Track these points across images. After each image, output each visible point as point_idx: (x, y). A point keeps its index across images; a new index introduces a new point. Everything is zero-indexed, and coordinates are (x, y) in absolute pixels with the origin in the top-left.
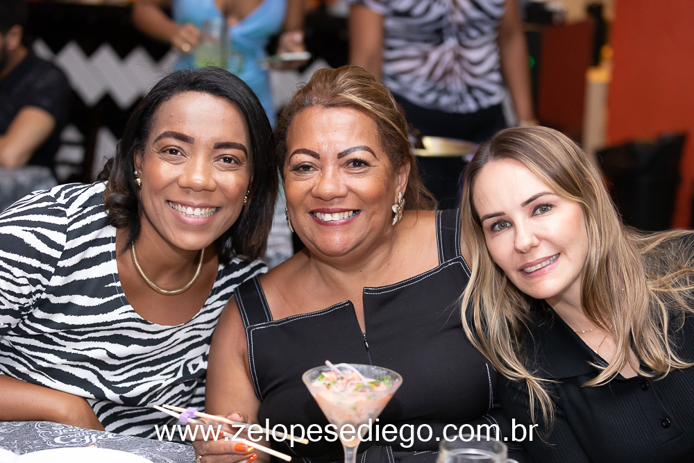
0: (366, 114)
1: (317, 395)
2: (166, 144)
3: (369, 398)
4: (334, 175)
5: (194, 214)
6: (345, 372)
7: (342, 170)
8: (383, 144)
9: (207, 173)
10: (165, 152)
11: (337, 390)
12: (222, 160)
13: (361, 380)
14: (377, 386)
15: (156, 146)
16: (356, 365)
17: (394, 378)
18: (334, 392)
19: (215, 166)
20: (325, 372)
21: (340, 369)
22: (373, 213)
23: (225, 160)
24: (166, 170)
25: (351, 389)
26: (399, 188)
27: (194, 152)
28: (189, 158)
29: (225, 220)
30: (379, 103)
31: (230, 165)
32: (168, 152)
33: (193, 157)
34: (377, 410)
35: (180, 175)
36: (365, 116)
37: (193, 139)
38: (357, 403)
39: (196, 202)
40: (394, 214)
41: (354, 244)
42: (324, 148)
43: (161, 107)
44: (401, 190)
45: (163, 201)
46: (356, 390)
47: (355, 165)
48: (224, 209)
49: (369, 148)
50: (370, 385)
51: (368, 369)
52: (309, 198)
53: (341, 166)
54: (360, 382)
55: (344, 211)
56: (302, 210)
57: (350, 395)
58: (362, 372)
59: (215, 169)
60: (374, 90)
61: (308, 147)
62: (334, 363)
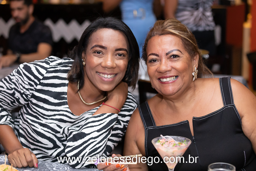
0: (176, 36)
1: (158, 148)
2: (96, 50)
3: (179, 149)
4: (165, 63)
5: (108, 77)
6: (168, 139)
7: (168, 60)
8: (185, 48)
9: (113, 61)
10: (95, 53)
11: (166, 146)
12: (118, 55)
13: (175, 142)
14: (181, 144)
15: (91, 50)
16: (172, 136)
17: (188, 141)
18: (165, 147)
19: (115, 58)
20: (160, 139)
21: (166, 138)
22: (184, 76)
23: (119, 55)
24: (96, 60)
25: (171, 146)
26: (195, 65)
27: (107, 53)
28: (105, 55)
29: (119, 79)
30: (182, 31)
31: (121, 57)
32: (96, 53)
33: (107, 55)
34: (182, 154)
35: (102, 62)
36: (176, 37)
37: (107, 47)
38: (174, 151)
39: (108, 73)
40: (193, 76)
41: (177, 90)
42: (160, 52)
43: (93, 35)
44: (195, 66)
45: (95, 72)
46: (173, 146)
47: (174, 57)
48: (119, 74)
49: (178, 50)
50: (179, 144)
51: (177, 138)
52: (157, 73)
53: (168, 58)
54: (175, 143)
55: (171, 77)
56: (155, 78)
57: (171, 148)
58: (175, 139)
59: (115, 59)
60: (179, 26)
61: (154, 52)
62: (164, 135)
